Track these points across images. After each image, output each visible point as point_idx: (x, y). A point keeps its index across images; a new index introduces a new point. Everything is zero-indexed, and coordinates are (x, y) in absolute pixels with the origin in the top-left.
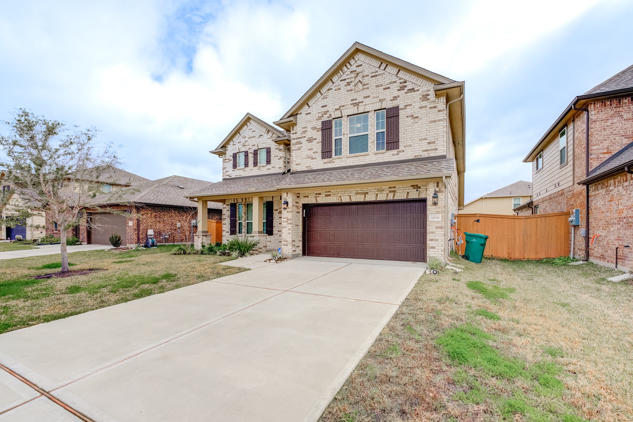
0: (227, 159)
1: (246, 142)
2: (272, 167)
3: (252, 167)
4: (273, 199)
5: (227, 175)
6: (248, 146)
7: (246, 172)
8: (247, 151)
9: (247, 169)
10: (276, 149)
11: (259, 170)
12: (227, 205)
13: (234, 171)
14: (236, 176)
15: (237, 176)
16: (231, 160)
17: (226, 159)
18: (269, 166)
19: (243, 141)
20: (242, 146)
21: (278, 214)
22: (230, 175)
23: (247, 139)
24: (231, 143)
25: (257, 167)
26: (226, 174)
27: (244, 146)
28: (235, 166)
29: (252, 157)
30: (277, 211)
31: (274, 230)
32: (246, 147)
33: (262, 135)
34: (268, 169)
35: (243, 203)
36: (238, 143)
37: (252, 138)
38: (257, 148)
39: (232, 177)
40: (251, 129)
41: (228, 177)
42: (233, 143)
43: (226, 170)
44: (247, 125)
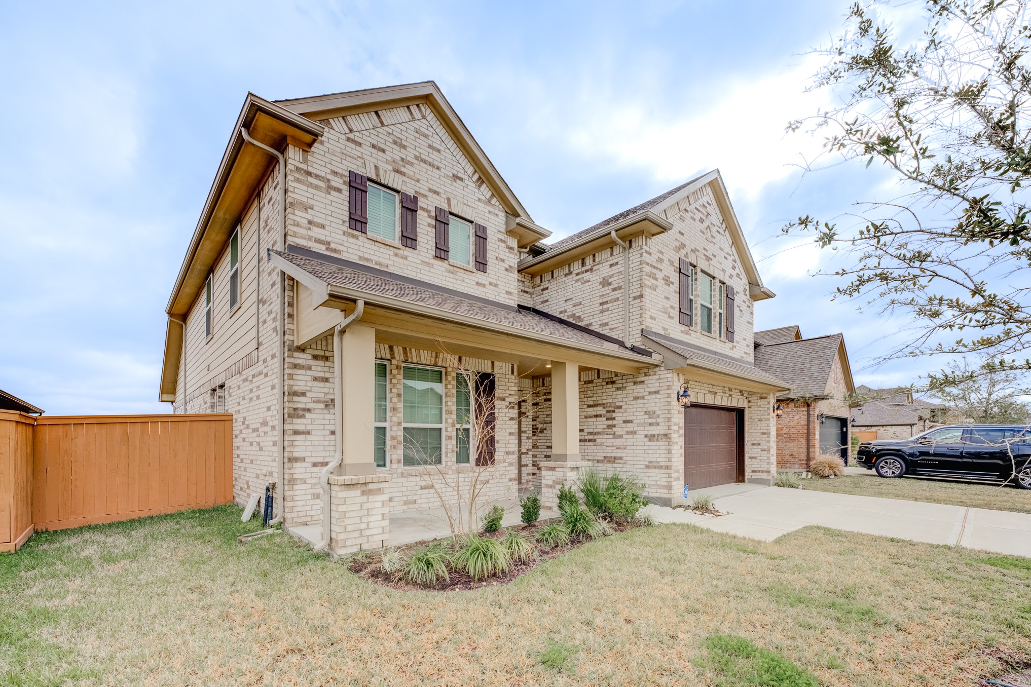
0: (317, 176)
1: (408, 166)
2: (491, 284)
3: (431, 257)
4: (493, 368)
5: (318, 241)
6: (413, 182)
7: (406, 262)
8: (415, 199)
9: (407, 252)
10: (501, 240)
11: (451, 275)
12: (315, 357)
13: (357, 238)
14: (360, 258)
15: (368, 260)
16: (339, 190)
17: (309, 174)
18: (480, 277)
20: (390, 168)
21: (507, 410)
22: (333, 246)
23: (410, 155)
24: (339, 124)
25: (445, 264)
26: (309, 233)
27: (397, 171)
28: (358, 220)
29: (429, 225)
30: (503, 402)
31: (496, 450)
32: (406, 179)
33: (461, 179)
34: (478, 284)
35: (395, 363)
36: (373, 146)
37: (430, 168)
38: (445, 206)
39: (344, 256)
40: (426, 136)
41: (320, 249)
42: (347, 131)
43: (310, 218)
44: (411, 113)
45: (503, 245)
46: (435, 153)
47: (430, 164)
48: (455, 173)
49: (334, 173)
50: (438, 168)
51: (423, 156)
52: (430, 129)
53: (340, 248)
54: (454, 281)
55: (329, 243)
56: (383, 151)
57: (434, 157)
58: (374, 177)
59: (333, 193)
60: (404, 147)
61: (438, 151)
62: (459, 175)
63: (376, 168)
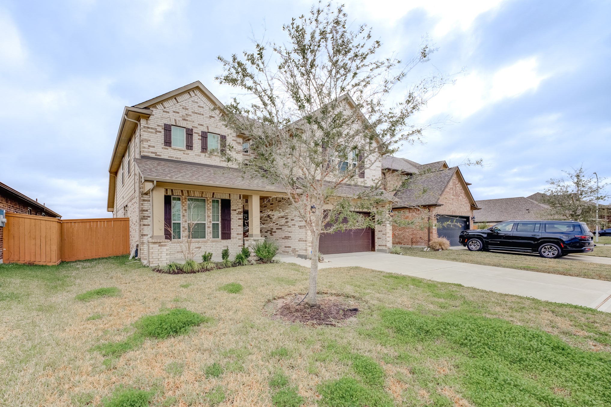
0: (152, 128)
1: (189, 117)
3: (199, 152)
4: (230, 197)
5: (152, 153)
6: (191, 123)
7: (188, 156)
8: (192, 129)
9: (189, 152)
10: (233, 140)
11: (209, 159)
13: (167, 149)
14: (169, 157)
15: (172, 157)
16: (160, 132)
17: (148, 128)
19: (183, 112)
20: (181, 119)
21: (237, 215)
22: (158, 154)
23: (189, 112)
24: (160, 107)
25: (206, 154)
26: (149, 150)
27: (184, 120)
28: (168, 142)
29: (199, 139)
30: (235, 212)
31: (232, 233)
32: (188, 122)
33: (213, 117)
35: (183, 197)
36: (174, 112)
37: (199, 115)
38: (206, 130)
39: (162, 157)
40: (197, 103)
41: (153, 155)
42: (163, 108)
43: (149, 144)
44: (190, 95)
45: (235, 142)
46: (201, 109)
47: (199, 114)
48: (211, 115)
49: (158, 126)
50: (203, 115)
51: (195, 111)
52: (199, 99)
53: (161, 154)
54: (211, 161)
55: (156, 153)
56: (178, 113)
57: (201, 110)
58: (174, 124)
59: (158, 133)
60: (187, 109)
61: (203, 107)
62: (213, 115)
63: (175, 120)
